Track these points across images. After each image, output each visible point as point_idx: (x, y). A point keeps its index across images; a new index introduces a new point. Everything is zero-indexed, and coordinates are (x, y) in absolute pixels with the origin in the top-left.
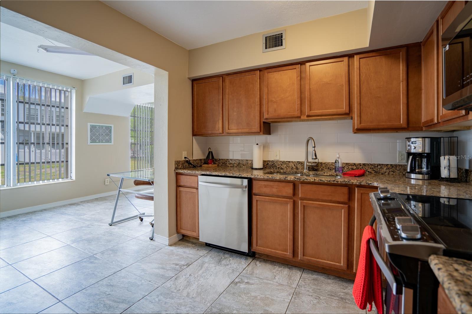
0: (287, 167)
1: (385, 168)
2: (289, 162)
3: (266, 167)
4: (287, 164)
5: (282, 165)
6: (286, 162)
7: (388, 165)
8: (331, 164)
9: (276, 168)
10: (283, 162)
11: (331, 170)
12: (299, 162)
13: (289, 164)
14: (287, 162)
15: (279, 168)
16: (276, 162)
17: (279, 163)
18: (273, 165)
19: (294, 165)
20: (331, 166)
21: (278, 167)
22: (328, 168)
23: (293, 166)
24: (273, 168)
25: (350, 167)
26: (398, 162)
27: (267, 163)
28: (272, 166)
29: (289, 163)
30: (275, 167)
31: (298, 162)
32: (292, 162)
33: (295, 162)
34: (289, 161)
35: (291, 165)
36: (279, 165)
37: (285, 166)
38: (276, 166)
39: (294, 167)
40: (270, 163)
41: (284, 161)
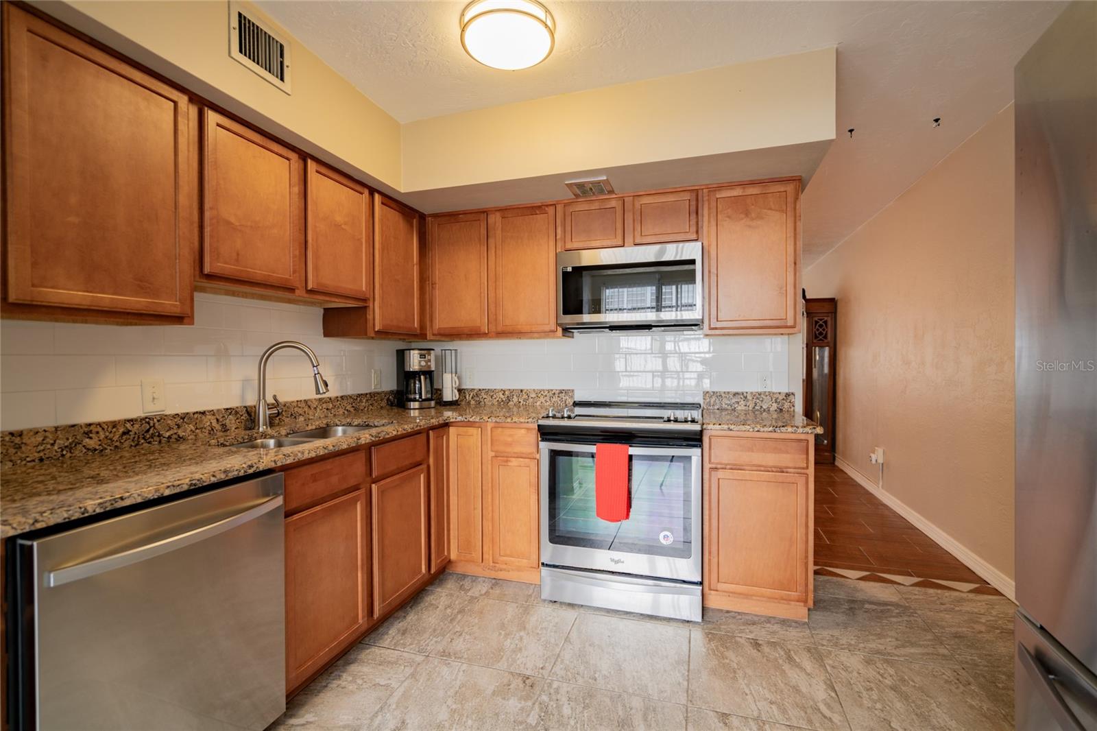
0: (197, 431)
1: (364, 401)
2: (203, 413)
3: (118, 444)
4: (198, 421)
5: (179, 426)
6: (194, 414)
7: (367, 394)
8: (295, 404)
9: (160, 442)
10: (184, 417)
11: (295, 417)
12: (230, 409)
13: (201, 421)
14: (196, 416)
15: (169, 437)
16: (158, 421)
17: (169, 422)
18: (148, 431)
19: (218, 420)
20: (296, 409)
21: (168, 434)
22: (292, 415)
23: (214, 423)
24: (149, 443)
25: (324, 406)
26: (373, 388)
27: (121, 430)
28: (144, 438)
29: (204, 417)
30: (158, 439)
31: (227, 409)
32: (212, 412)
33: (218, 410)
34: (201, 409)
35: (208, 424)
36: (170, 429)
37: (192, 427)
38: (159, 436)
39: (218, 427)
40: (136, 426)
41: (187, 413)
